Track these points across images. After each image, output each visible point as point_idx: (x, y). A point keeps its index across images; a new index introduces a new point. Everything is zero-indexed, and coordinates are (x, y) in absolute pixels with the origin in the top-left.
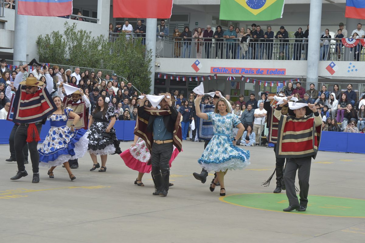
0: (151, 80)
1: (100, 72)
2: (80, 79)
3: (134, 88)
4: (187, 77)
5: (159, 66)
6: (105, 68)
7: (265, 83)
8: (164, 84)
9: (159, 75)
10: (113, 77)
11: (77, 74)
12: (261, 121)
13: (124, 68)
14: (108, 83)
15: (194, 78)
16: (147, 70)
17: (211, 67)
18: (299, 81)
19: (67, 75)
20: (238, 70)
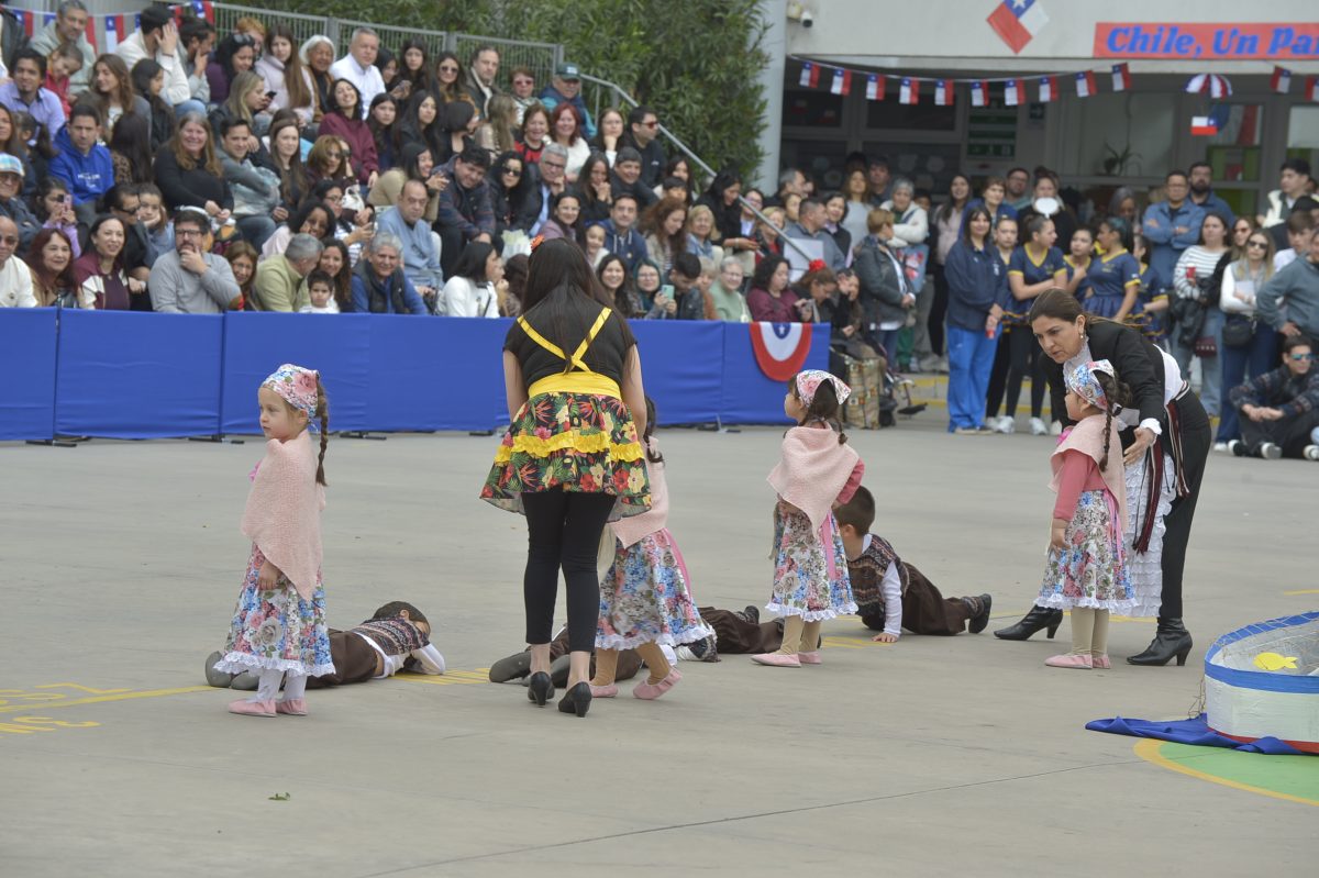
0: (763, 97)
1: (491, 56)
2: (383, 90)
3: (671, 144)
4: (959, 81)
5: (808, 23)
6: (516, 31)
8: (836, 122)
9: (806, 74)
10: (557, 82)
11: (364, 68)
13: (618, 33)
14: (528, 116)
15: (995, 89)
16: (742, 42)
17: (1100, 27)
19: (312, 68)
20: (1254, 39)
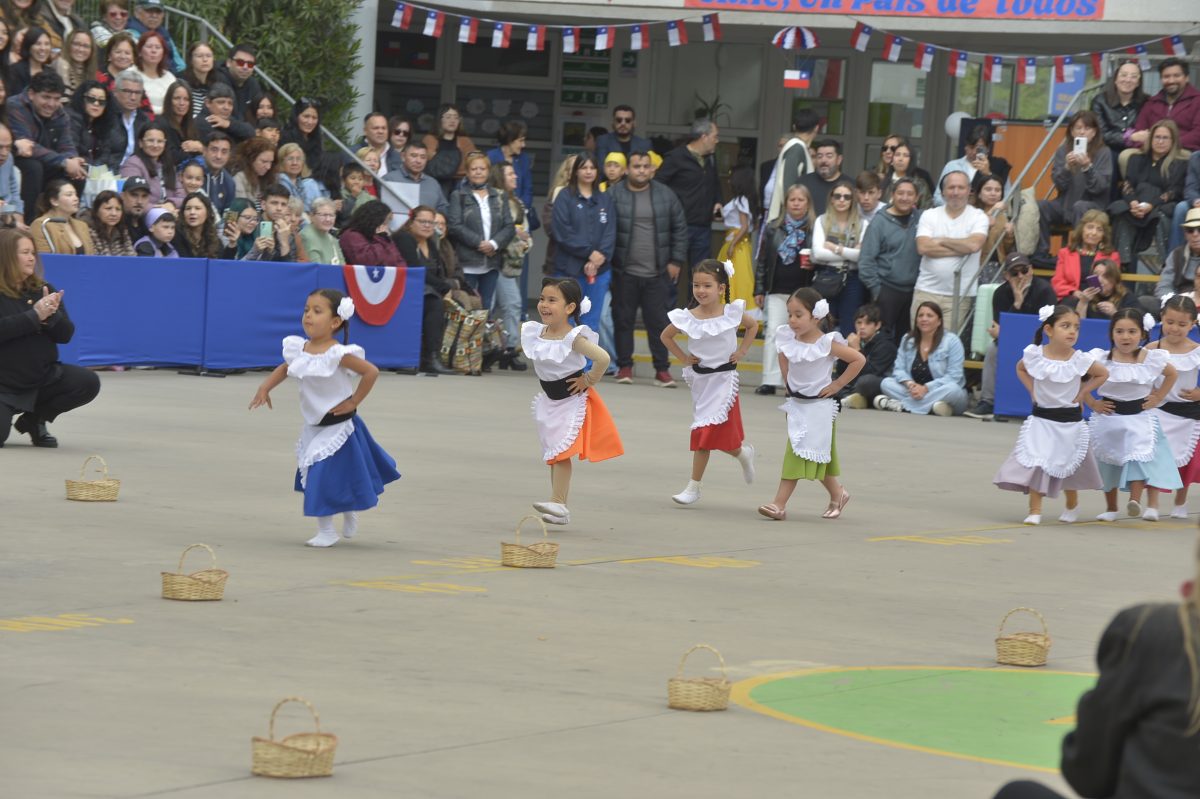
0: (357, 36)
3: (262, 81)
4: (551, 27)
7: (990, 62)
8: (430, 65)
9: (398, 15)
10: (140, 13)
12: (957, 274)
14: (113, 43)
18: (1180, 53)
